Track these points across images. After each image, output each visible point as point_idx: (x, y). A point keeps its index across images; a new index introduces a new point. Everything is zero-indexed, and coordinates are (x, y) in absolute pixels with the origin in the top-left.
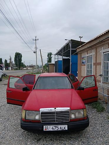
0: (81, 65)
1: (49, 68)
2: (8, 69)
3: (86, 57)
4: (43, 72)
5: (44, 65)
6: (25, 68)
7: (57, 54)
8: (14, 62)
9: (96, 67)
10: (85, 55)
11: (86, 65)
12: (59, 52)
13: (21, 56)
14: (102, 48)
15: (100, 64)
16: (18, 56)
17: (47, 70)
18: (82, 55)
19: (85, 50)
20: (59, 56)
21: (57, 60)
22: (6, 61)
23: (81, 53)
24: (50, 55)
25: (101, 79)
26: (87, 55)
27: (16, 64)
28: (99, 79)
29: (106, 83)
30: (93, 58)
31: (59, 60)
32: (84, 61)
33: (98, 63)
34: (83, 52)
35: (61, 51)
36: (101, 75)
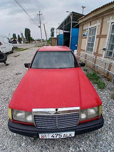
0: (82, 38)
1: (52, 42)
2: (21, 43)
3: (89, 29)
4: (47, 45)
5: (48, 39)
6: (34, 42)
7: (58, 28)
8: (25, 37)
9: (99, 40)
10: (88, 27)
11: (87, 38)
12: (60, 26)
13: (30, 31)
14: (111, 17)
15: (105, 36)
16: (27, 31)
17: (50, 43)
18: (84, 27)
19: (88, 21)
20: (60, 30)
21: (58, 34)
22: (19, 36)
23: (83, 25)
24: (52, 30)
25: (104, 53)
26: (90, 27)
27: (26, 38)
28: (101, 53)
29: (109, 58)
30: (97, 30)
31: (60, 34)
32: (86, 33)
33: (102, 35)
34: (86, 24)
35: (62, 25)
36: (104, 49)
